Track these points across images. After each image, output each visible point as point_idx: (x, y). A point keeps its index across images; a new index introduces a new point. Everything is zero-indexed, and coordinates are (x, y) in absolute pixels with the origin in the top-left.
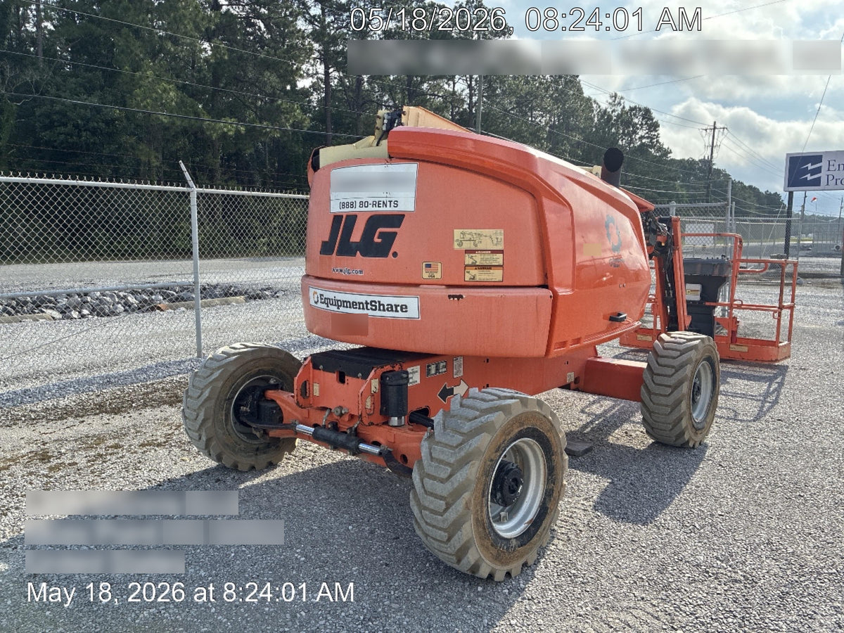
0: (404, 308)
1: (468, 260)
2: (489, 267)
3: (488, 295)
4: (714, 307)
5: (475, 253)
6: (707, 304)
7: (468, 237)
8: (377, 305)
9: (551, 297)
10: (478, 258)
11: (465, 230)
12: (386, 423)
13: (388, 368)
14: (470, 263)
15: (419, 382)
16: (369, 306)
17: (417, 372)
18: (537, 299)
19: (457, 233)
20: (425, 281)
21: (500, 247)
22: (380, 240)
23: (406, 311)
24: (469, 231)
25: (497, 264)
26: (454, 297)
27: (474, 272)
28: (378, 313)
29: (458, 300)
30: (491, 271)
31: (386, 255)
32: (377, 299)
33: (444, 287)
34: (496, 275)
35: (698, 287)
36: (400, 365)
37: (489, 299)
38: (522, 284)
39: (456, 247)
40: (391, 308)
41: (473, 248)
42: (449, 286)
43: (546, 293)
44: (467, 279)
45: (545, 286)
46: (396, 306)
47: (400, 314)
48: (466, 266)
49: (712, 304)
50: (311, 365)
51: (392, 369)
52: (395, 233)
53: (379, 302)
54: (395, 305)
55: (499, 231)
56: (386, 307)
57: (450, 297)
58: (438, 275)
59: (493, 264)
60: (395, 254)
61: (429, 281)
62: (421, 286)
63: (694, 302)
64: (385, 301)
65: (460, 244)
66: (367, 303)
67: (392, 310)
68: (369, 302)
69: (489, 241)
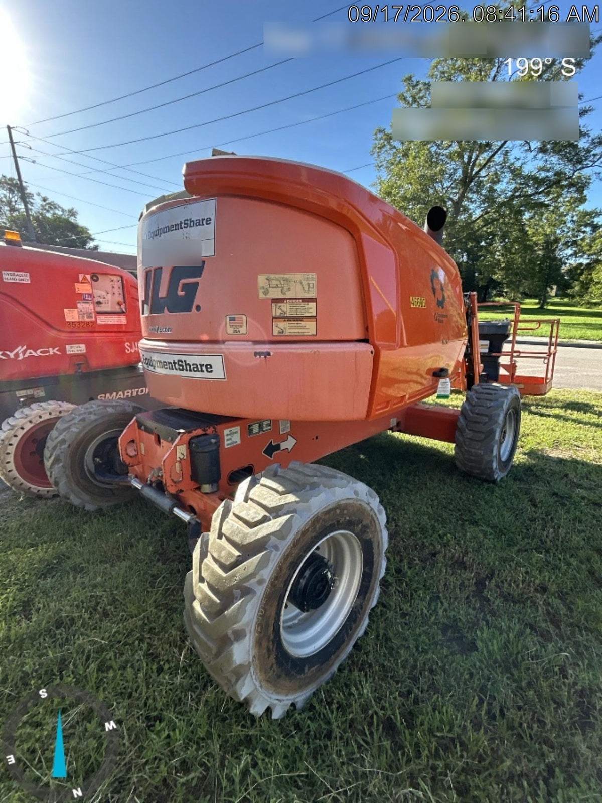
0: (209, 368)
1: (276, 311)
2: (300, 319)
3: (300, 351)
4: (499, 357)
5: (283, 302)
6: (494, 354)
7: (274, 283)
8: (184, 364)
9: (372, 352)
10: (286, 308)
11: (272, 276)
12: (199, 489)
13: (199, 432)
14: (278, 314)
15: (239, 442)
16: (177, 366)
17: (236, 433)
18: (356, 355)
19: (262, 279)
20: (230, 337)
21: (312, 294)
22: (182, 293)
23: (211, 372)
24: (277, 276)
25: (309, 315)
26: (260, 354)
27: (282, 325)
28: (184, 374)
29: (265, 357)
30: (303, 324)
31: (189, 309)
32: (183, 358)
33: (250, 343)
34: (309, 328)
35: (487, 342)
36: (214, 428)
37: (300, 356)
38: (339, 338)
39: (261, 295)
40: (198, 368)
41: (281, 296)
42: (256, 342)
43: (367, 348)
44: (275, 333)
45: (365, 341)
46: (202, 366)
47: (205, 375)
48: (274, 318)
49: (498, 354)
50: (136, 425)
51: (203, 433)
52: (197, 284)
53: (185, 361)
54: (200, 365)
55: (310, 275)
56: (192, 367)
57: (256, 354)
58: (243, 330)
59: (305, 315)
60: (198, 308)
61: (235, 337)
62: (226, 343)
63: (484, 353)
64: (191, 360)
65: (266, 292)
66: (175, 363)
67: (198, 371)
68: (176, 361)
69: (299, 287)
